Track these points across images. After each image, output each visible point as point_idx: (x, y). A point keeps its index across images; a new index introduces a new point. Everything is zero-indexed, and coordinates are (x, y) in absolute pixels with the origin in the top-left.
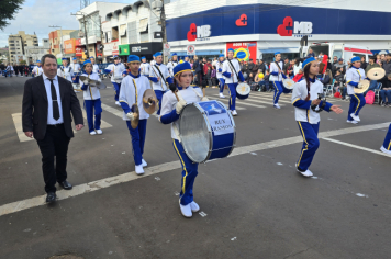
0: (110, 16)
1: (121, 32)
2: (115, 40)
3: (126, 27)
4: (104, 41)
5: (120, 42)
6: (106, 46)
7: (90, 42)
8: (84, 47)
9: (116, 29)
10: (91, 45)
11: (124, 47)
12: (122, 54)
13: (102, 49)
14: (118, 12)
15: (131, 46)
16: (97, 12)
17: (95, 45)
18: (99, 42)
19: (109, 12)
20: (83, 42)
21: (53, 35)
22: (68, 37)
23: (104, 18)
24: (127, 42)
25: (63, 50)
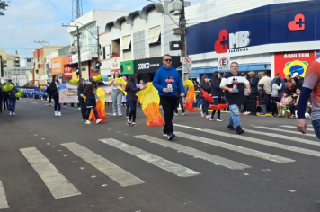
0: (110, 26)
1: (124, 45)
2: (115, 55)
3: (131, 38)
4: (101, 57)
5: (123, 58)
6: (102, 63)
7: (82, 60)
8: (75, 66)
9: (117, 41)
10: (84, 63)
11: (128, 63)
12: (124, 73)
13: (98, 68)
14: (122, 21)
15: (136, 63)
16: (94, 22)
17: (89, 63)
18: (95, 60)
19: (109, 21)
20: (75, 59)
21: (39, 53)
22: (55, 54)
23: (102, 29)
24: (131, 57)
25: (49, 70)
